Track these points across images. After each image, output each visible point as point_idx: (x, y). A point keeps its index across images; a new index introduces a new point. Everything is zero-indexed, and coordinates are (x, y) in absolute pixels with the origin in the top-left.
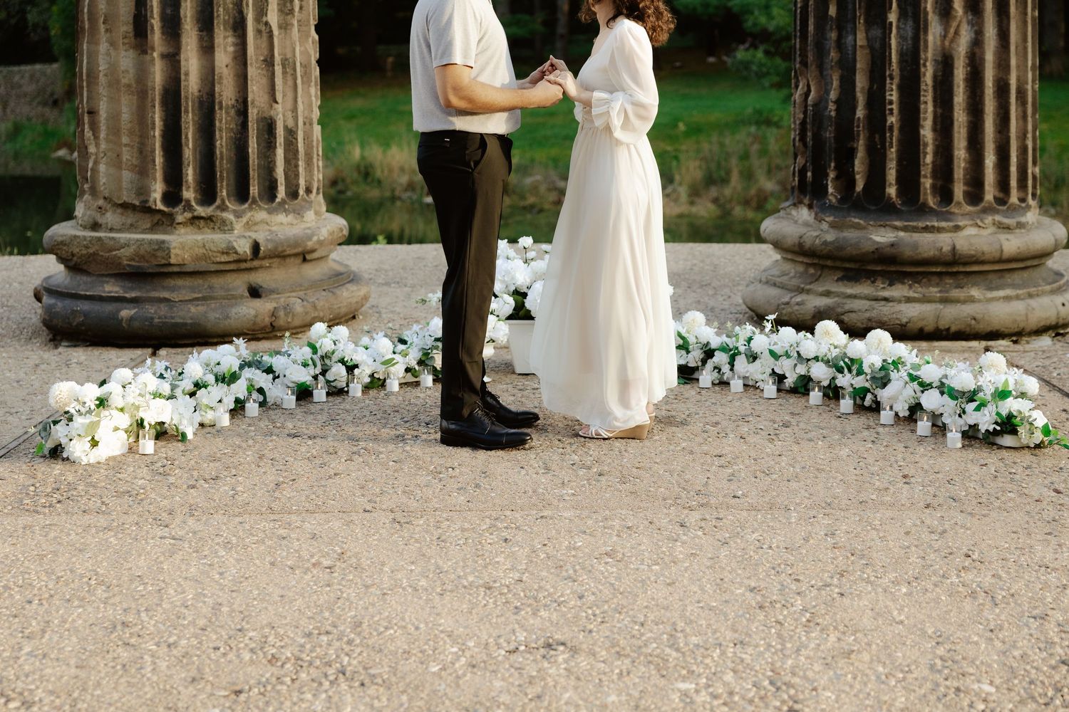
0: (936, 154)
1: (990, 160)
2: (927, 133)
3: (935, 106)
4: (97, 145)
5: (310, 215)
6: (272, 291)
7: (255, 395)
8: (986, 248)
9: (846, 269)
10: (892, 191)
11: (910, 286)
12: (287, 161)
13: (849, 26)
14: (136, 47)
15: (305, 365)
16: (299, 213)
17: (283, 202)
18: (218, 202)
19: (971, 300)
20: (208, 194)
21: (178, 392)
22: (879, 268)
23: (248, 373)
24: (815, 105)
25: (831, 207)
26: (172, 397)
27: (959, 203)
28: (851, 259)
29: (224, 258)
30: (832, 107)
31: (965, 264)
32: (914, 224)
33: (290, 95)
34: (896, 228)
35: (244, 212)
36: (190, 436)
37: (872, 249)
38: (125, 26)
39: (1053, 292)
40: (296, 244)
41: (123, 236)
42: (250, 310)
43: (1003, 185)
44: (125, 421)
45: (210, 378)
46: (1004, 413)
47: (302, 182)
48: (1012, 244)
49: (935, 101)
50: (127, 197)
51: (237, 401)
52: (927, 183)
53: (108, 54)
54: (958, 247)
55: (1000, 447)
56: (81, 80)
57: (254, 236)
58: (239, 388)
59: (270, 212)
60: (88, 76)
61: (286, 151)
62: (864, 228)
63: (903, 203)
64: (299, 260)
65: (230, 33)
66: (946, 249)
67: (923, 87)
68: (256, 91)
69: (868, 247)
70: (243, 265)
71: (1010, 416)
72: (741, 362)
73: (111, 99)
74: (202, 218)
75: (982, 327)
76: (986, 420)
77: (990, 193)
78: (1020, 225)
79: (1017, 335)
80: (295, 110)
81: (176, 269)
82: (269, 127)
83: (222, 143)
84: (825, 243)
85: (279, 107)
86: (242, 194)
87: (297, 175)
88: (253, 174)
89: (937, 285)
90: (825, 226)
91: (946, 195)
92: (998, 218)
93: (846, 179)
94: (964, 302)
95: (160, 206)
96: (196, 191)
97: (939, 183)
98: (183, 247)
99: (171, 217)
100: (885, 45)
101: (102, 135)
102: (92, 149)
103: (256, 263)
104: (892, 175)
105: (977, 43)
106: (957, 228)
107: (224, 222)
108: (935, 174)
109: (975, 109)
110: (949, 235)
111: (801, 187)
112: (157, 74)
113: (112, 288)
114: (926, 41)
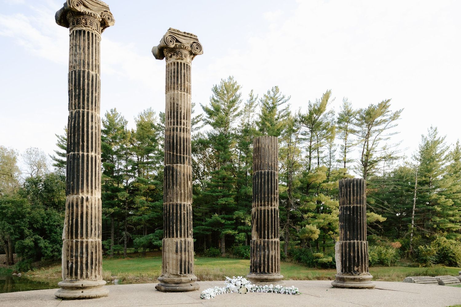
0: (271, 267)
1: (276, 268)
2: (270, 264)
6: (193, 285)
8: (277, 278)
10: (266, 271)
12: (193, 269)
13: (261, 252)
14: (176, 254)
20: (185, 273)
25: (258, 274)
27: (274, 273)
28: (262, 279)
29: (188, 281)
30: (258, 261)
32: (269, 275)
34: (267, 276)
35: (189, 275)
38: (174, 251)
41: (174, 279)
42: (192, 288)
43: (278, 271)
48: (279, 277)
49: (271, 261)
50: (174, 273)
52: (270, 270)
53: (171, 255)
54: (275, 278)
57: (191, 278)
59: (192, 275)
60: (168, 258)
63: (267, 273)
66: (273, 278)
67: (270, 259)
68: (190, 260)
69: (264, 278)
70: (190, 282)
74: (184, 276)
82: (191, 265)
83: (187, 266)
86: (189, 273)
88: (190, 270)
90: (257, 276)
91: (272, 272)
92: (278, 274)
93: (260, 270)
95: (179, 274)
98: (183, 279)
99: (181, 276)
100: (265, 254)
102: (168, 267)
103: (192, 281)
104: (266, 269)
105: (275, 254)
107: (187, 276)
109: (275, 262)
110: (273, 276)
111: (253, 271)
112: (179, 258)
113: (173, 285)
114: (270, 253)
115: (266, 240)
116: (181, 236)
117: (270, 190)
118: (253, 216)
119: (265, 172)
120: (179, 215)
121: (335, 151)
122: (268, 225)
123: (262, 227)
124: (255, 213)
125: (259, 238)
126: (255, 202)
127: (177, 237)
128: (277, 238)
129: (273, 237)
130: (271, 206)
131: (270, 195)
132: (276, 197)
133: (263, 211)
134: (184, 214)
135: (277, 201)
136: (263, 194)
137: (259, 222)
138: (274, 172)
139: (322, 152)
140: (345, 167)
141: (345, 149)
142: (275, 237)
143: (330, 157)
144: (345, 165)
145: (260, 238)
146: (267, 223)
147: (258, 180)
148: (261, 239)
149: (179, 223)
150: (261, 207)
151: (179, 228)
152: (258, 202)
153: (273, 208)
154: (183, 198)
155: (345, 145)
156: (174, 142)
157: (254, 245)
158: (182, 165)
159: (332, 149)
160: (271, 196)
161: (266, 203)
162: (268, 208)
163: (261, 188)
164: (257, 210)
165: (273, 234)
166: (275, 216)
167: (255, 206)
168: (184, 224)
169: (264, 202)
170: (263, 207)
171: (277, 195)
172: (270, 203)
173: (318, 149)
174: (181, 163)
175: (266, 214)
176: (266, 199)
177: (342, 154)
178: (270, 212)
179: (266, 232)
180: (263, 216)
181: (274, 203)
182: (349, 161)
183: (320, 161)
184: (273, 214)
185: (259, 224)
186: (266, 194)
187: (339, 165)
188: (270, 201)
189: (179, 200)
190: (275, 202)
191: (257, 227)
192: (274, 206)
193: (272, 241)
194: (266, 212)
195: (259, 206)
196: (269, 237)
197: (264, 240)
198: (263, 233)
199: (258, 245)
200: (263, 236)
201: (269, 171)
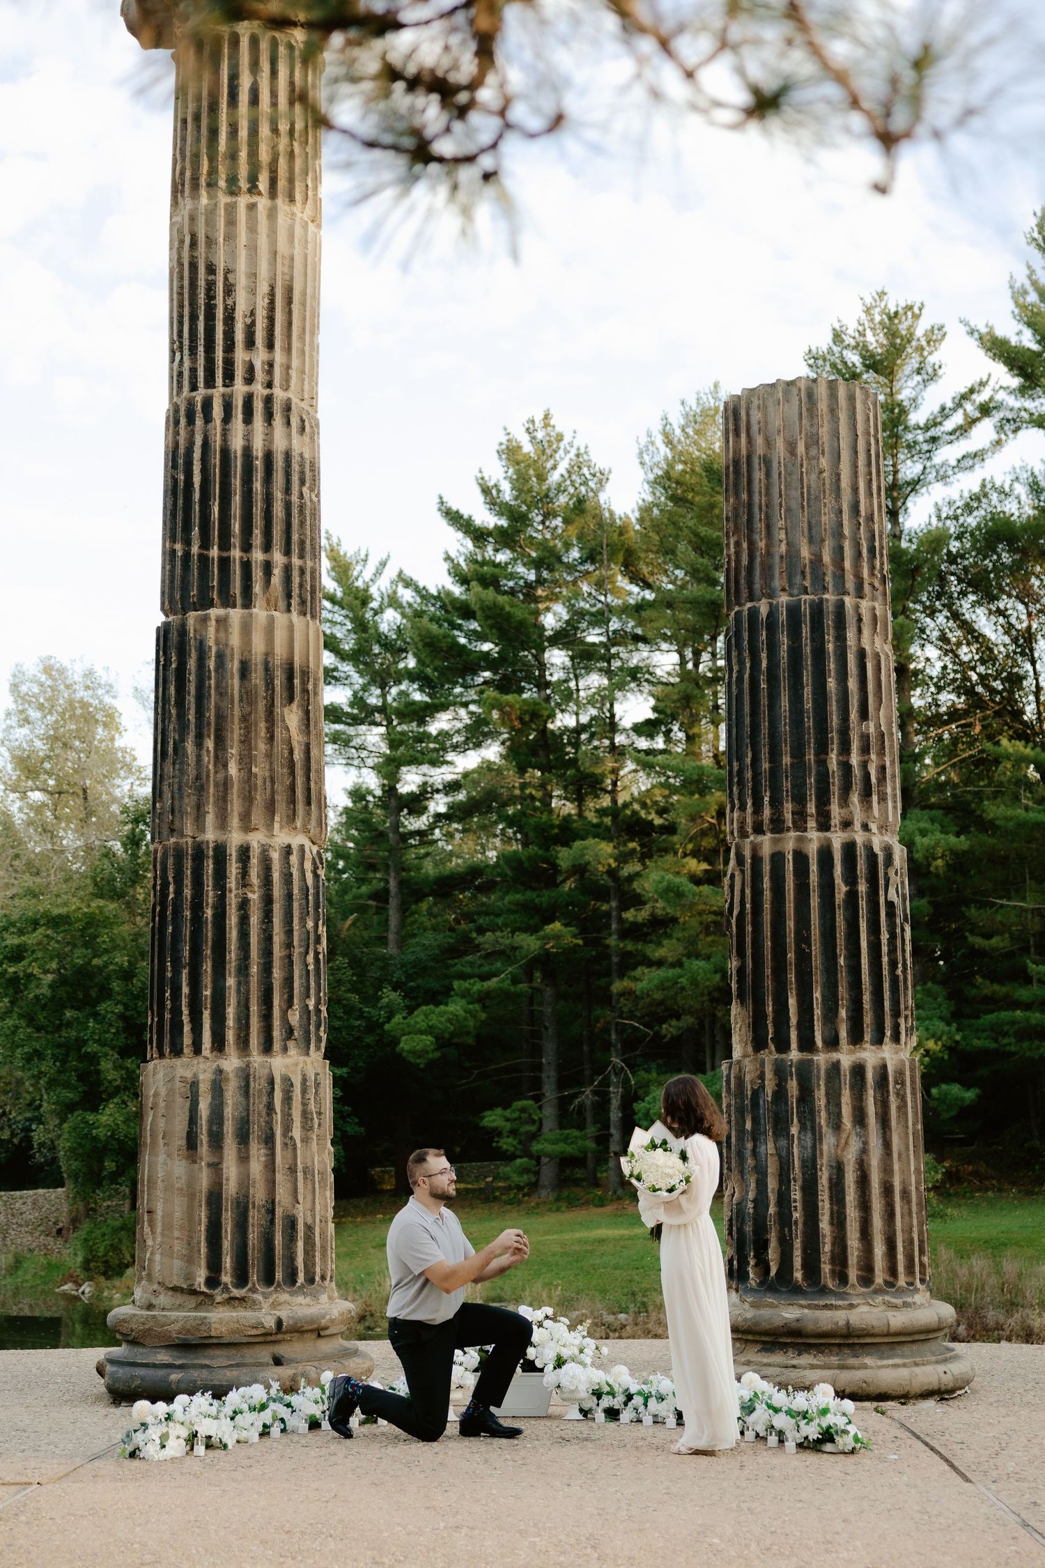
0: (833, 1244)
1: (879, 1250)
2: (825, 1225)
3: (831, 1204)
4: (154, 1239)
5: (324, 1298)
6: (291, 1361)
7: (277, 1423)
8: (875, 1323)
9: (764, 1343)
10: (798, 1275)
11: (815, 1356)
12: (306, 1252)
13: (762, 1137)
14: (187, 1158)
15: (317, 1402)
16: (315, 1297)
17: (302, 1286)
18: (250, 1285)
19: (865, 1367)
20: (242, 1278)
21: (222, 1415)
22: (789, 1341)
23: (273, 1406)
24: (738, 1204)
25: (752, 1290)
26: (216, 1418)
27: (853, 1285)
29: (254, 1332)
30: (750, 1205)
31: (859, 1337)
32: (817, 1302)
33: (309, 1197)
34: (802, 1306)
35: (271, 1293)
36: (230, 1447)
37: (781, 1323)
38: (180, 1141)
39: (937, 1362)
40: (312, 1321)
41: (174, 1314)
42: (273, 1375)
43: (893, 1271)
44: (184, 1433)
45: (245, 1407)
46: (824, 1425)
47: (318, 1270)
48: (898, 1320)
49: (831, 1199)
50: (177, 1281)
51: (265, 1426)
52: (826, 1268)
53: (165, 1163)
54: (852, 1322)
55: (825, 1452)
56: (143, 1185)
57: (278, 1313)
58: (266, 1416)
59: (291, 1294)
60: (149, 1181)
61: (305, 1244)
62: (777, 1307)
63: (809, 1285)
64: (314, 1336)
65: (262, 1146)
66: (842, 1323)
67: (820, 1188)
68: (282, 1194)
69: (778, 1322)
70: (269, 1338)
71: (829, 1427)
72: (652, 1402)
73: (166, 1201)
74: (236, 1298)
75: (873, 1389)
76: (812, 1432)
77: (880, 1277)
78: (906, 1305)
79: (904, 1398)
80: (313, 1209)
81: (215, 1341)
82: (291, 1223)
83: (253, 1236)
84: (745, 1320)
85: (300, 1207)
86: (269, 1279)
87: (314, 1264)
88: (279, 1262)
89: (837, 1354)
90: (747, 1306)
91: (843, 1278)
92: (887, 1298)
93: (763, 1265)
94: (859, 1368)
95: (204, 1289)
96: (232, 1276)
97: (838, 1268)
98: (221, 1321)
99: (211, 1297)
100: (790, 1153)
101: (159, 1230)
102: (149, 1243)
103: (280, 1337)
104: (797, 1261)
105: (864, 1151)
106: (852, 1306)
107: (254, 1302)
108: (833, 1261)
109: (865, 1206)
110: (845, 1311)
112: (204, 1180)
113: (163, 1357)
114: (821, 1150)
115: (794, 1055)
116: (219, 1044)
117: (809, 723)
119: (774, 611)
120: (209, 913)
122: (804, 958)
123: (768, 971)
125: (750, 1049)
127: (197, 1050)
128: (877, 1042)
129: (843, 1034)
130: (824, 826)
131: (811, 756)
133: (767, 867)
134: (244, 904)
136: (766, 753)
137: (749, 939)
138: (840, 606)
142: (856, 1038)
145: (760, 1043)
148: (763, 1054)
149: (208, 966)
150: (760, 838)
151: (208, 993)
152: (742, 808)
153: (837, 839)
154: (235, 806)
156: (192, 484)
158: (236, 614)
160: (822, 763)
161: (788, 808)
162: (800, 840)
164: (740, 861)
165: (842, 1013)
166: (852, 896)
168: (243, 970)
169: (776, 803)
172: (811, 808)
174: (228, 602)
175: (791, 880)
176: (787, 785)
178: (814, 868)
179: (792, 1002)
180: (767, 895)
181: (844, 805)
184: (838, 881)
185: (749, 952)
186: (786, 749)
188: (812, 794)
189: (210, 819)
190: (855, 798)
192: (847, 824)
193: (835, 1067)
194: (790, 866)
195: (750, 830)
196: (814, 1037)
197: (782, 1060)
198: (774, 1011)
199: (749, 1093)
200: (775, 1033)
201: (804, 597)
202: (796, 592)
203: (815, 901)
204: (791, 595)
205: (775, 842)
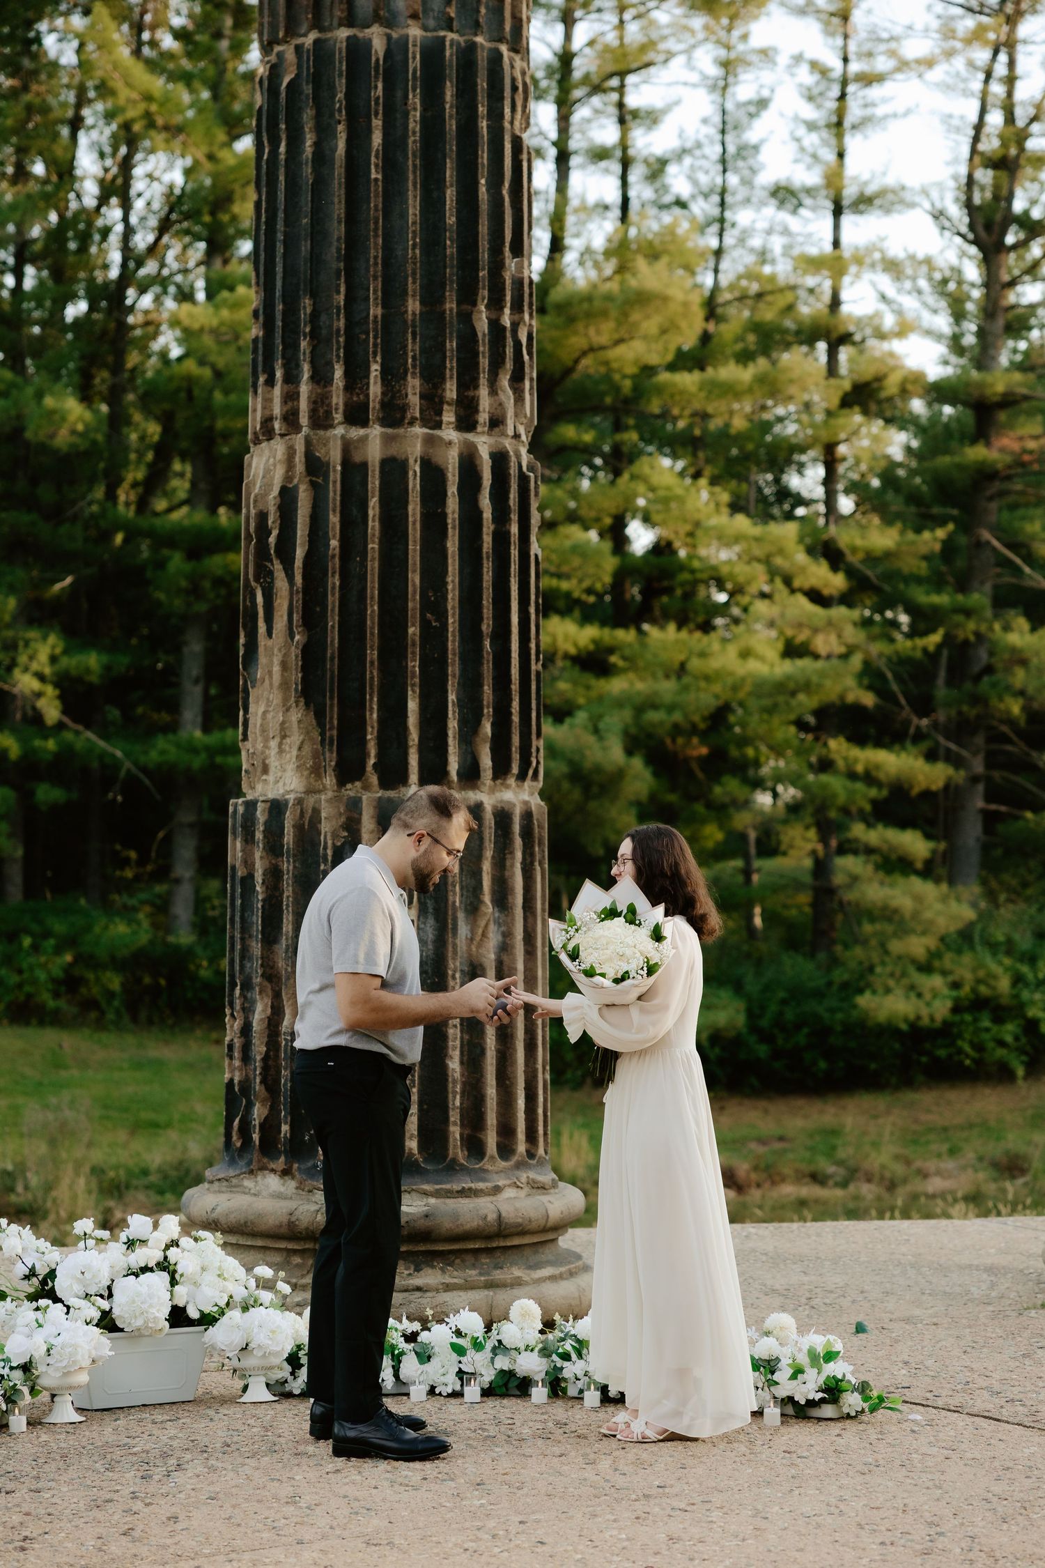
0: (465, 1094)
1: (519, 1101)
2: (454, 1066)
3: (462, 1031)
8: (532, 1214)
10: (412, 1145)
11: (442, 1270)
19: (518, 1282)
27: (492, 1157)
31: (513, 1236)
32: (448, 1186)
34: (426, 1194)
43: (533, 1134)
52: (455, 1131)
54: (504, 1214)
55: (820, 1419)
63: (425, 1160)
66: (492, 1217)
77: (523, 1143)
89: (474, 1266)
91: (475, 1147)
92: (532, 1175)
94: (512, 1285)
97: (469, 1132)
105: (506, 945)
106: (497, 1190)
108: (462, 1120)
110: (489, 1199)
111: (269, 1147)
114: (455, 946)
117: (450, 250)
118: (263, 530)
119: (397, 49)
121: (762, 104)
122: (433, 636)
123: (372, 654)
124: (287, 496)
125: (329, 780)
126: (291, 378)
128: (522, 777)
129: (486, 761)
131: (451, 305)
132: (515, 326)
133: (374, 482)
135: (517, 378)
136: (374, 289)
137: (333, 600)
138: (496, 58)
139: (651, 118)
140: (836, 244)
141: (843, 97)
142: (501, 770)
143: (723, 161)
144: (837, 227)
145: (349, 771)
146: (426, 605)
147: (324, 133)
148: (352, 790)
150: (356, 433)
152: (321, 377)
153: (484, 445)
155: (836, 64)
157: (274, 847)
159: (745, 89)
160: (466, 318)
161: (413, 387)
162: (430, 441)
163: (352, 218)
164: (315, 467)
165: (487, 728)
166: (501, 538)
167: (291, 419)
169: (393, 374)
170: (375, 432)
171: (517, 307)
172: (451, 390)
173: (621, 89)
175: (414, 509)
176: (413, 347)
177: (812, 140)
178: (452, 489)
179: (413, 705)
180: (374, 525)
181: (493, 391)
182: (864, 202)
183: (640, 191)
184: (487, 514)
185: (333, 621)
186: (413, 285)
187: (786, 232)
188: (451, 364)
190: (505, 381)
191: (311, 657)
192: (496, 423)
194: (414, 484)
195: (338, 417)
196: (445, 762)
197: (390, 800)
198: (381, 721)
199: (330, 852)
200: (380, 755)
201: (451, 36)
202: (431, 23)
203: (452, 545)
204: (425, 29)
205: (387, 440)
